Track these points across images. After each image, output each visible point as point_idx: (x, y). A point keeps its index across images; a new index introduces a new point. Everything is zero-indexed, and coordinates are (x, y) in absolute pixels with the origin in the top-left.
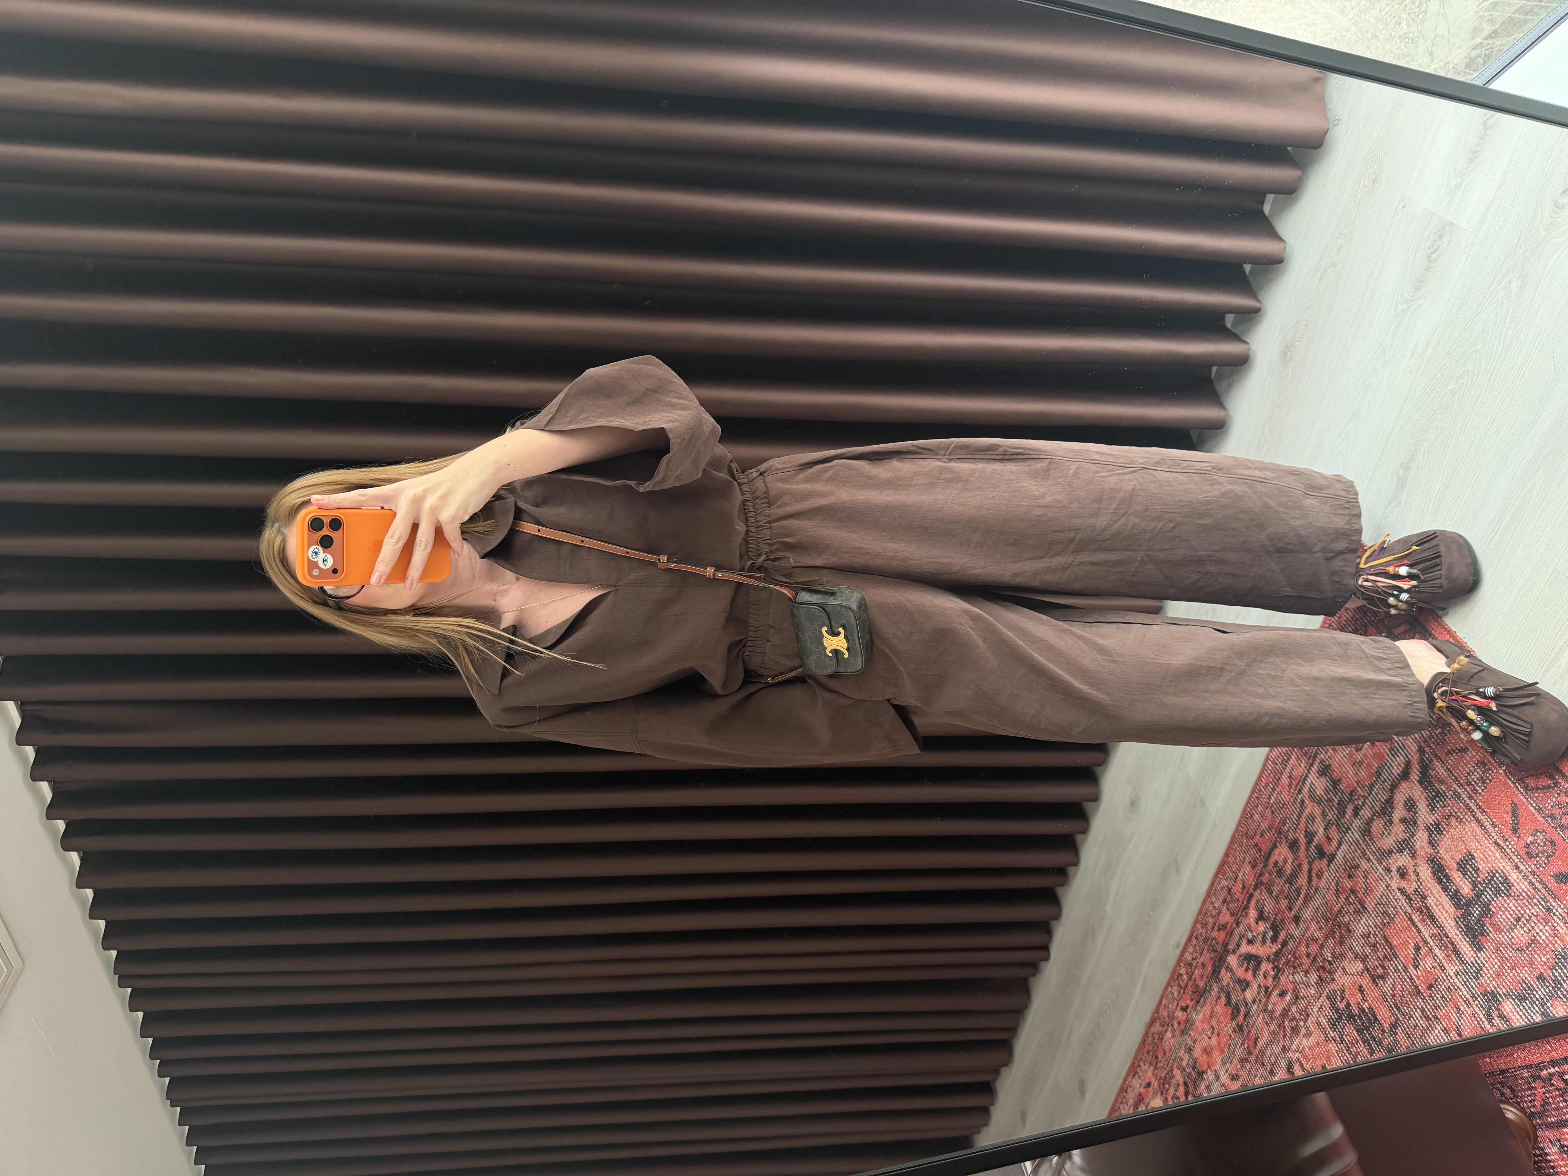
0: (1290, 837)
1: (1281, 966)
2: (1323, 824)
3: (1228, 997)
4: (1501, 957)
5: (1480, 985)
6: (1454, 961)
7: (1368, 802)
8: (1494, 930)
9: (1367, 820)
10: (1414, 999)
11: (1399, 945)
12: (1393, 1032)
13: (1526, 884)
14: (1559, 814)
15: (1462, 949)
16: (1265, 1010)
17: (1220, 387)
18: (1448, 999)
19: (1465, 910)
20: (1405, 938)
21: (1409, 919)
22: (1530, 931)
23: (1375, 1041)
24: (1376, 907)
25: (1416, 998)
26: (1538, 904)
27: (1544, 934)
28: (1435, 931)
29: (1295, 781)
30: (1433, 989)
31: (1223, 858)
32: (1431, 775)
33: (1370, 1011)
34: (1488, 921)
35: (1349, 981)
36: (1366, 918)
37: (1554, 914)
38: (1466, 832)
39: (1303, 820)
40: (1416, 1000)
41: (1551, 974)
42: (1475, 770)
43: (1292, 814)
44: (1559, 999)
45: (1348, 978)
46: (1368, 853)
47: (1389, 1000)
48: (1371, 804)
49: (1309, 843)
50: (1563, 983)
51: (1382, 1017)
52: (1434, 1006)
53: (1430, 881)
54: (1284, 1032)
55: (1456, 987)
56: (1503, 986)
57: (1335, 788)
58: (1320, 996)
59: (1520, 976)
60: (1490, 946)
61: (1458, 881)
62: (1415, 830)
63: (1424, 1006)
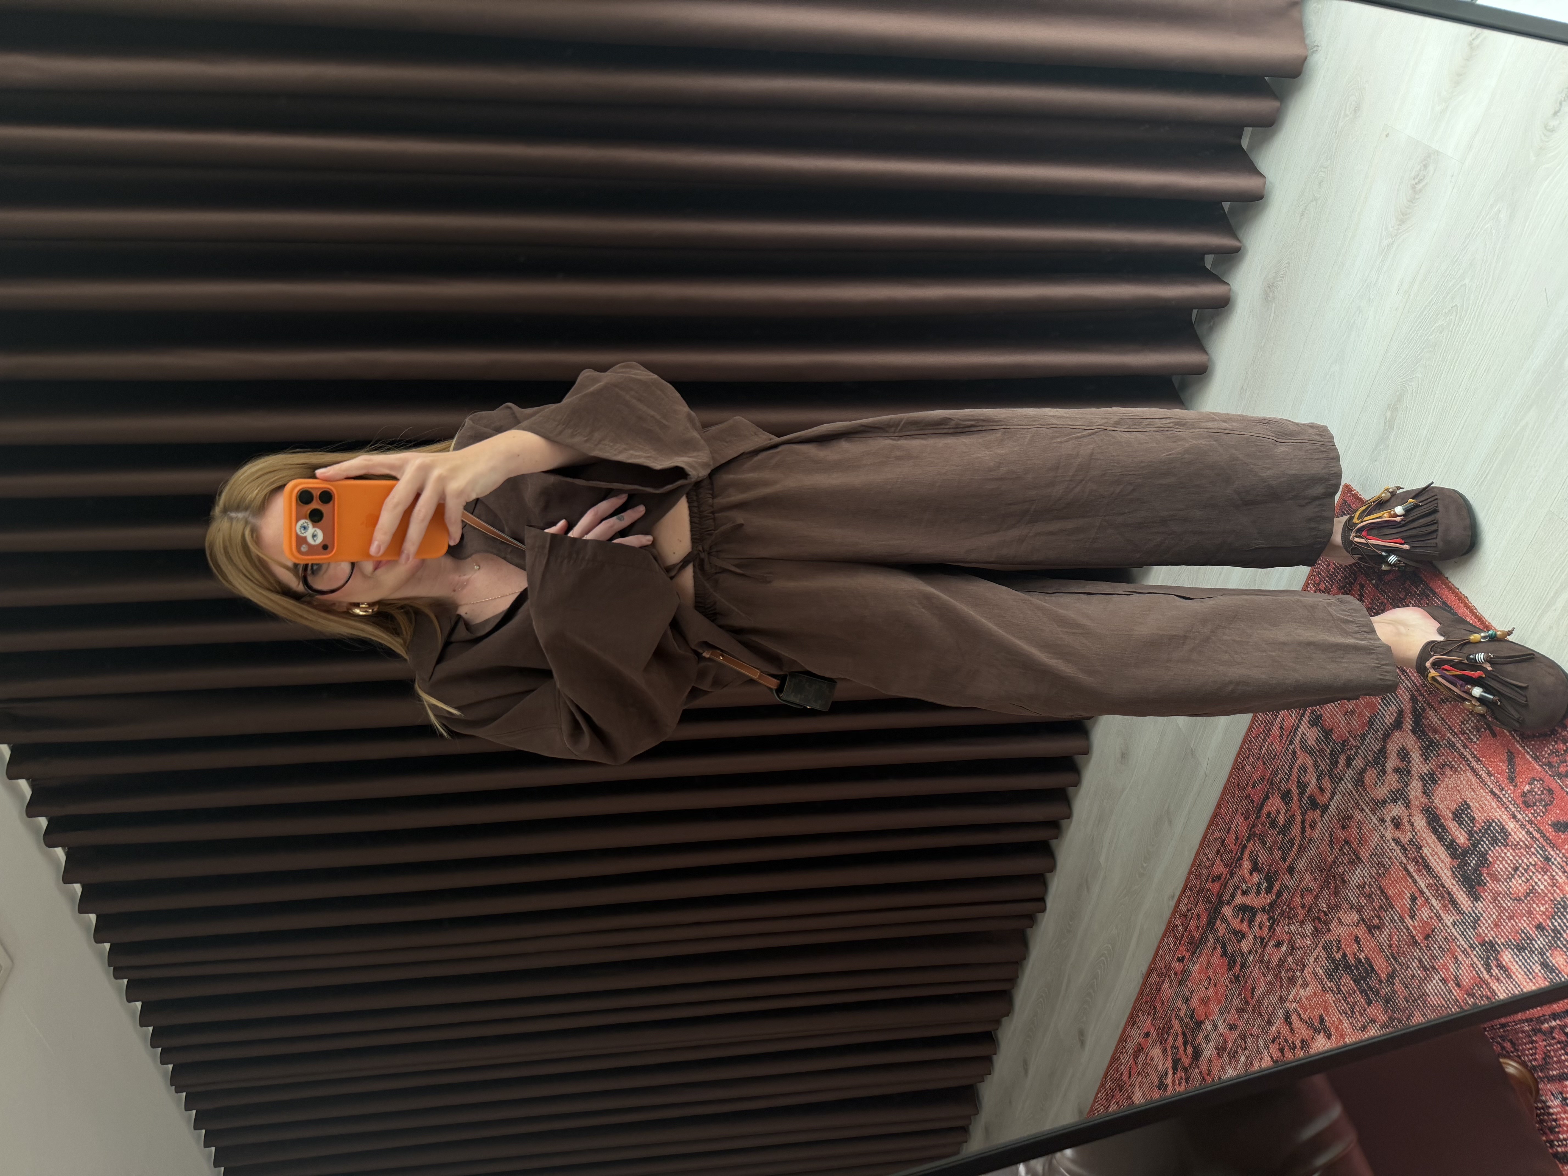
0: (1283, 788)
1: (1276, 917)
2: (1315, 776)
3: (1224, 947)
4: (1498, 907)
5: (1478, 935)
6: (1451, 911)
7: (1360, 752)
8: (1491, 879)
9: (1360, 770)
10: (1411, 950)
11: (1394, 896)
12: (1389, 981)
13: (1524, 833)
14: (1557, 762)
15: (1459, 899)
16: (1262, 961)
17: (1201, 330)
18: (1446, 949)
19: (1461, 860)
20: (1400, 888)
21: (1404, 869)
22: (1528, 880)
23: (1372, 990)
24: (1371, 857)
25: (1413, 947)
26: (1536, 853)
27: (1542, 883)
28: (1431, 881)
29: (1286, 732)
30: (1430, 939)
31: (1216, 810)
32: (1424, 724)
33: (1366, 962)
34: (1485, 871)
35: (1345, 931)
36: (1361, 869)
37: (1553, 863)
38: (1461, 781)
39: (1295, 770)
40: (1413, 950)
41: (1550, 924)
42: (1470, 718)
43: (1284, 765)
44: (1558, 949)
45: (1344, 929)
46: (1362, 804)
47: (1386, 950)
48: (1364, 754)
49: (1302, 793)
50: (1562, 932)
51: (1379, 968)
52: (1432, 956)
53: (1425, 831)
54: (1281, 982)
55: (1453, 937)
56: (1502, 936)
57: (1326, 738)
58: (1316, 947)
59: (1518, 926)
60: (1487, 896)
61: (1454, 830)
62: (1408, 779)
63: (1421, 957)
